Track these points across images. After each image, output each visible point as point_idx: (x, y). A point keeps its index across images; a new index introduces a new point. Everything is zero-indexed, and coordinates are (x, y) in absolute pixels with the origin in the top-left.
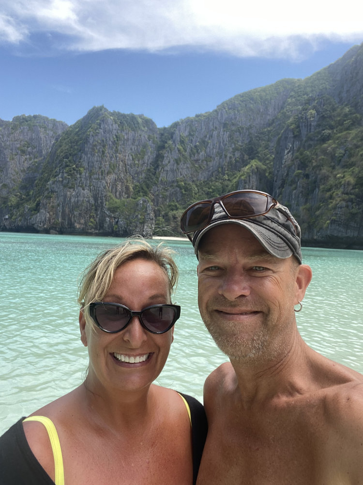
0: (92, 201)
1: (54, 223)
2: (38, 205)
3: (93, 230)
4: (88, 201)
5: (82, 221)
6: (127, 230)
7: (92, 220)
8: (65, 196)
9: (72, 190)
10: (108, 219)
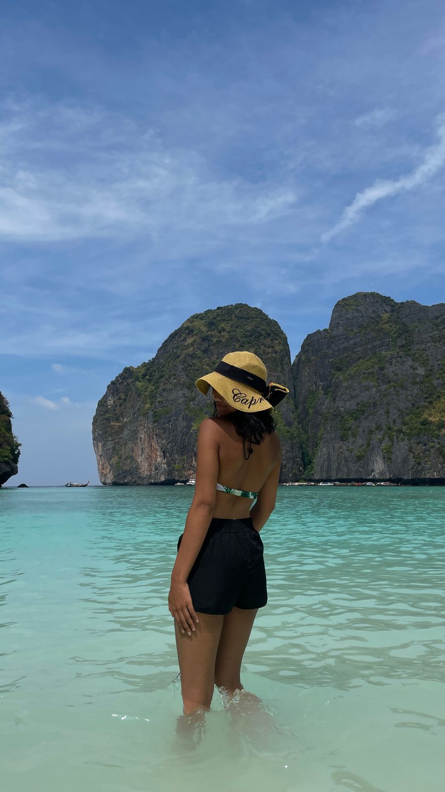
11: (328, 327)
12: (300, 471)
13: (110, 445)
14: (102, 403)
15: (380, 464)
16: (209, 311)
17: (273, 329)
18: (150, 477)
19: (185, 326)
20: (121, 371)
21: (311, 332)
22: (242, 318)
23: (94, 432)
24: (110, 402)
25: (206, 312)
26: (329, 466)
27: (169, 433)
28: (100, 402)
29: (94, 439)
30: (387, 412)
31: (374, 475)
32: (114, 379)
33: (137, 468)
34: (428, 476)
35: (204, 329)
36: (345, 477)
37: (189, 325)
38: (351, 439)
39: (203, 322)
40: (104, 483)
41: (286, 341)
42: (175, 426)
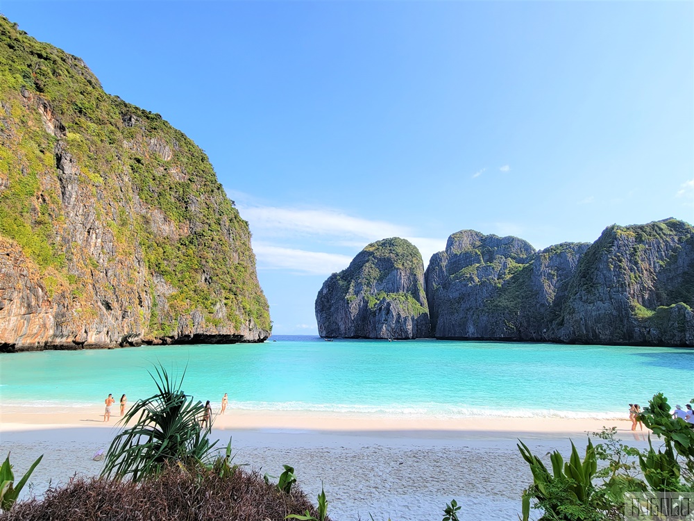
0: (615, 313)
1: (578, 336)
2: (563, 320)
3: (621, 340)
4: (611, 314)
5: (608, 332)
6: (663, 339)
7: (618, 330)
8: (586, 311)
9: (592, 305)
10: (637, 329)
11: (445, 250)
13: (324, 315)
14: (320, 293)
15: (472, 329)
16: (379, 241)
17: (414, 251)
18: (345, 334)
19: (365, 250)
20: (331, 275)
21: (435, 253)
22: (396, 245)
23: (316, 308)
24: (325, 292)
25: (376, 242)
26: (444, 329)
29: (316, 312)
30: (476, 299)
31: (469, 335)
32: (327, 280)
33: (339, 328)
34: (498, 336)
35: (375, 252)
37: (367, 250)
38: (456, 315)
39: (374, 248)
40: (322, 337)
41: (421, 258)
42: (359, 305)
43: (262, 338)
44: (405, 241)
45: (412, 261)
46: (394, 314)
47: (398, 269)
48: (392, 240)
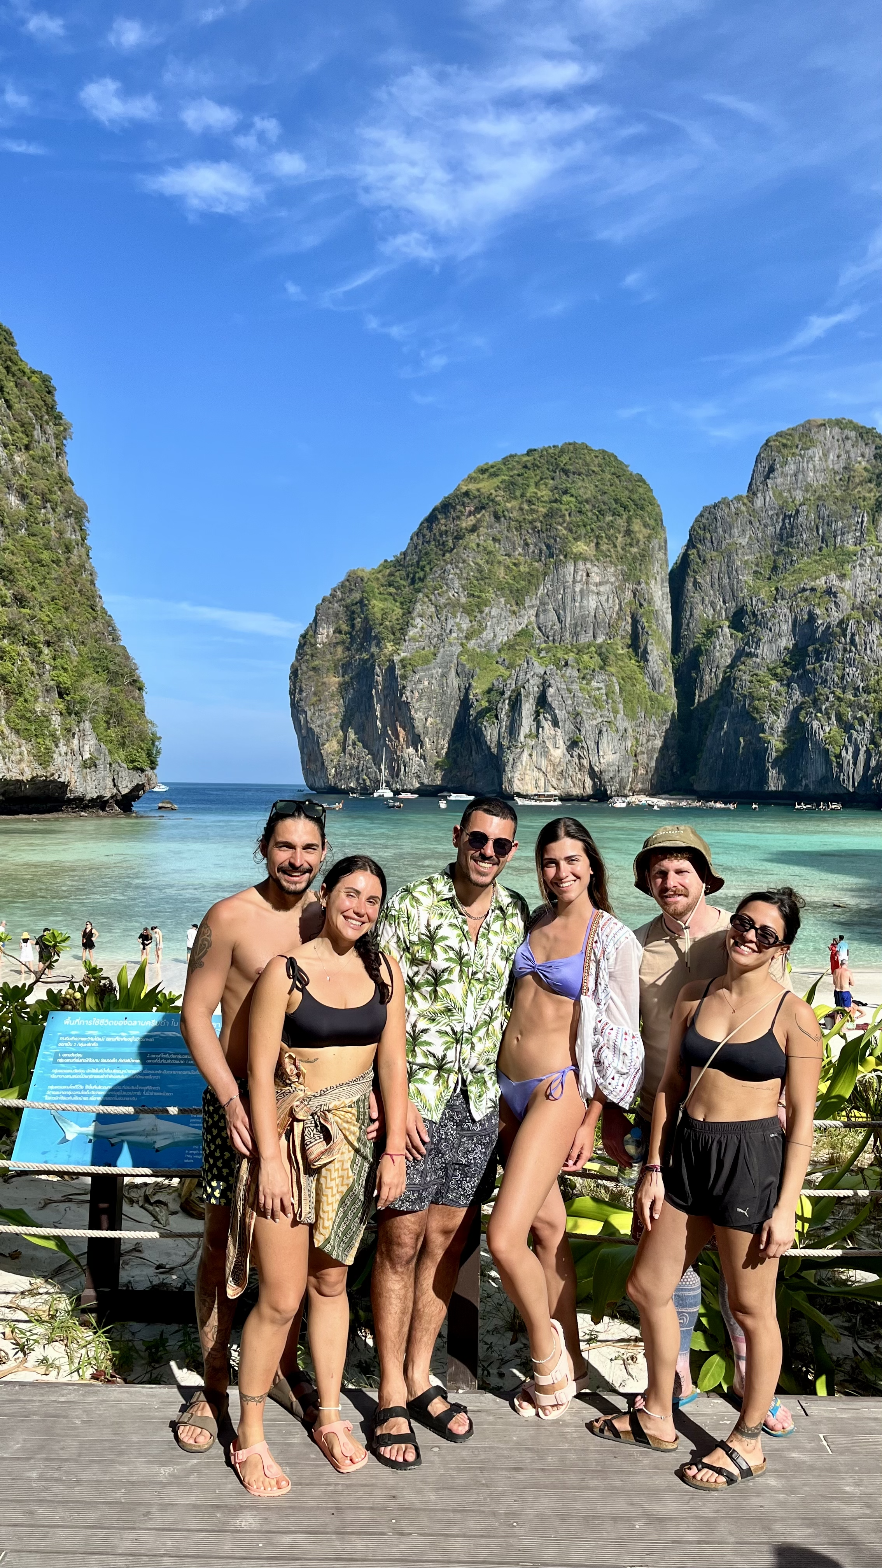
11: (744, 492)
12: (673, 774)
14: (306, 640)
15: (818, 765)
16: (513, 458)
17: (635, 497)
19: (464, 489)
20: (342, 577)
21: (710, 503)
22: (574, 473)
23: (292, 693)
25: (505, 461)
27: (429, 700)
28: (304, 636)
29: (293, 705)
31: (806, 785)
32: (328, 593)
35: (500, 496)
36: (752, 788)
37: (472, 487)
39: (496, 481)
41: (659, 520)
42: (441, 686)
43: (125, 791)
44: (608, 459)
45: (628, 532)
46: (561, 714)
47: (578, 557)
48: (562, 452)
